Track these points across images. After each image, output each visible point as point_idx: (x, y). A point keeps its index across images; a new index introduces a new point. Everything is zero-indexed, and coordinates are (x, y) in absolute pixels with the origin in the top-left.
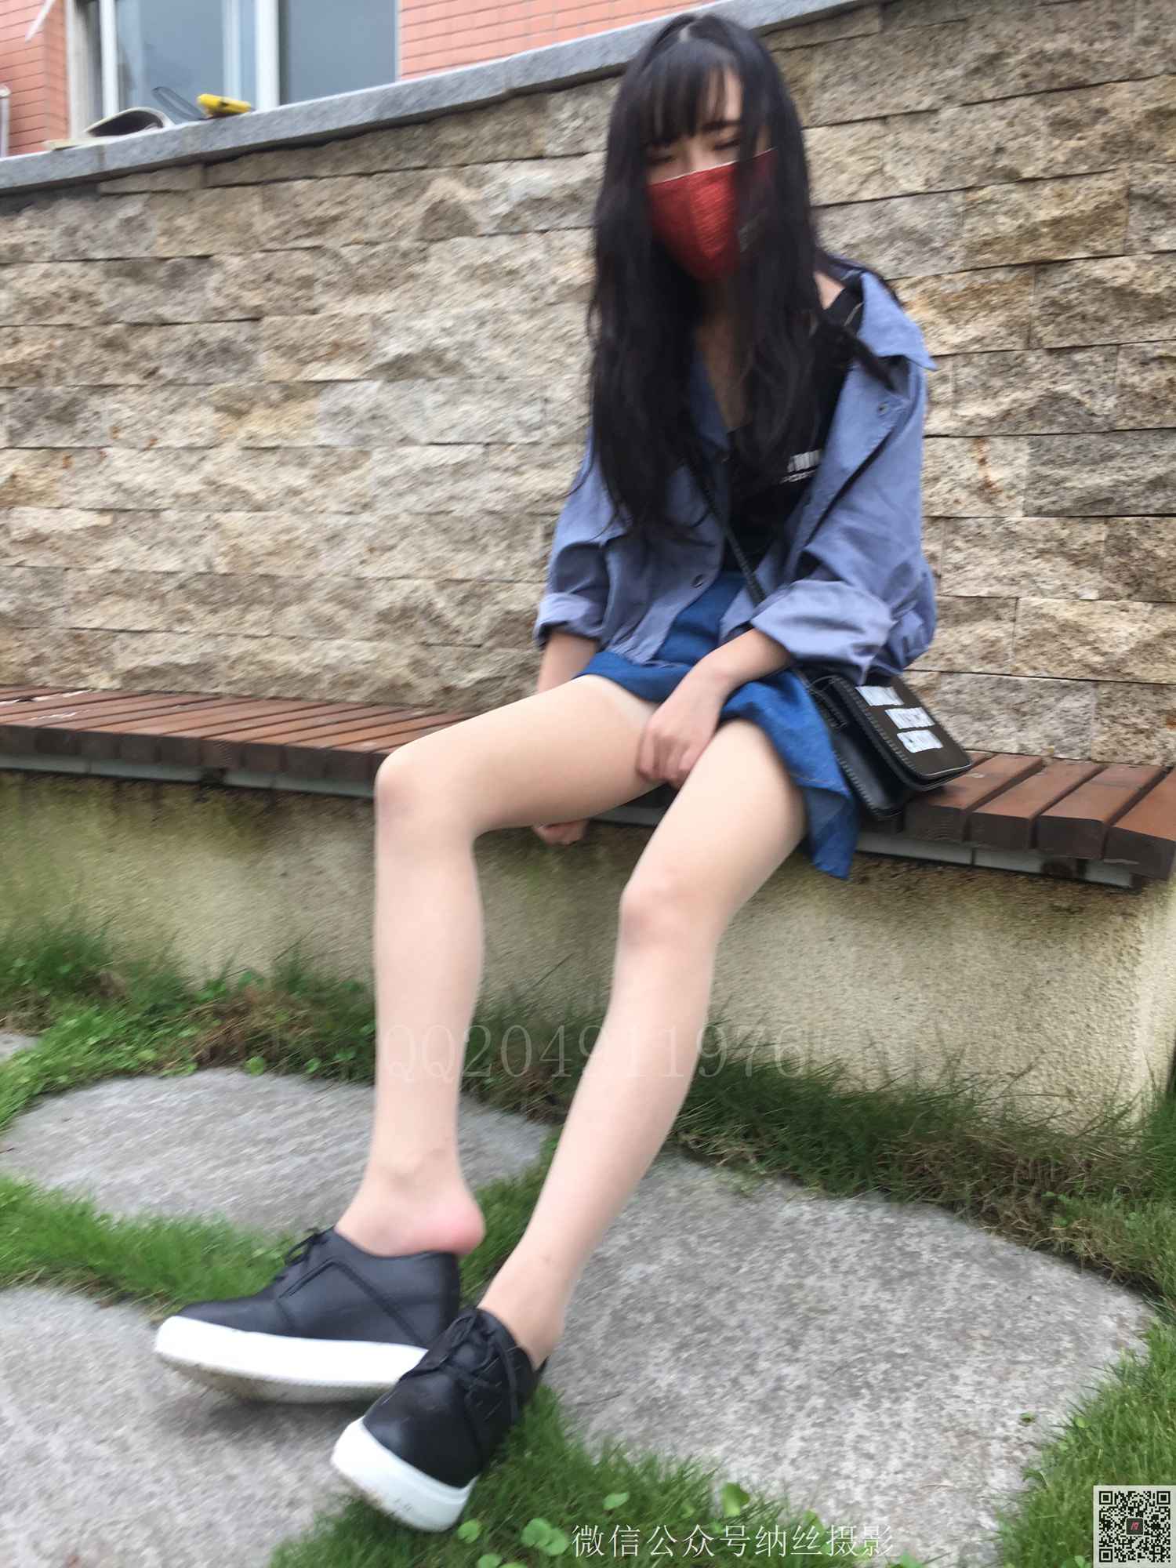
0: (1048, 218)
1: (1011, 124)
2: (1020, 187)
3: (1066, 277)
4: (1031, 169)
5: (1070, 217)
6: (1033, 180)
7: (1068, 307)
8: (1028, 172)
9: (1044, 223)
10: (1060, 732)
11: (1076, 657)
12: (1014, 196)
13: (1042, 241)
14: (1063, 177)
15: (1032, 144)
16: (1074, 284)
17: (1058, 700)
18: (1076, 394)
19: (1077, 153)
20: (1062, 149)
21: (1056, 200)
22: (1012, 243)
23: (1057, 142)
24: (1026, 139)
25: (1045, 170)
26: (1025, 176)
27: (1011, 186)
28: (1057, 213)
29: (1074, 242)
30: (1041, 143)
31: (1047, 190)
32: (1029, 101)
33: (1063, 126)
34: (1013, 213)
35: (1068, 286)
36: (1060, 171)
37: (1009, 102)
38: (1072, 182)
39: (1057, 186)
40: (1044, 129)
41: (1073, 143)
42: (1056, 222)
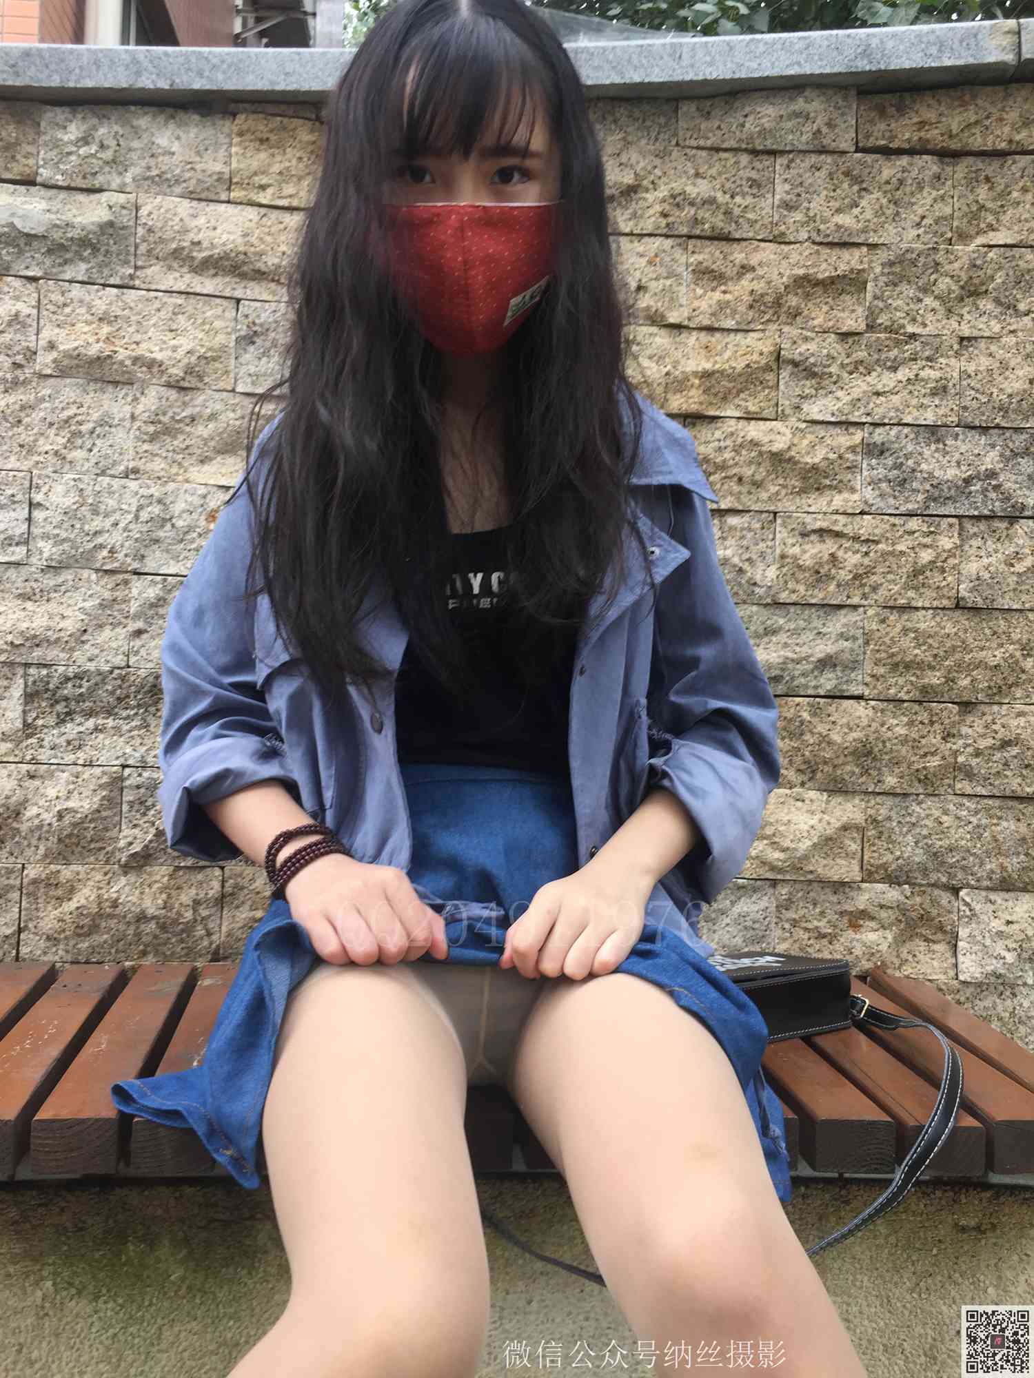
0: (700, 369)
1: (650, 262)
2: (663, 332)
3: (718, 434)
4: (675, 314)
5: (722, 372)
6: (678, 327)
7: (722, 467)
8: (673, 318)
9: (695, 374)
10: (738, 941)
11: (754, 853)
12: (658, 340)
13: (693, 392)
14: (710, 329)
15: (675, 288)
16: (729, 442)
17: (733, 903)
18: (736, 560)
19: (722, 306)
20: (706, 301)
21: (703, 352)
22: (660, 390)
23: (699, 291)
24: (668, 282)
25: (689, 319)
26: (672, 320)
27: (654, 329)
28: (708, 366)
29: (725, 398)
30: (683, 289)
31: (692, 339)
32: (668, 243)
33: (708, 276)
34: (660, 359)
35: (722, 444)
36: (706, 322)
37: (646, 239)
38: (718, 335)
39: (703, 336)
40: (687, 276)
41: (717, 295)
42: (706, 375)
